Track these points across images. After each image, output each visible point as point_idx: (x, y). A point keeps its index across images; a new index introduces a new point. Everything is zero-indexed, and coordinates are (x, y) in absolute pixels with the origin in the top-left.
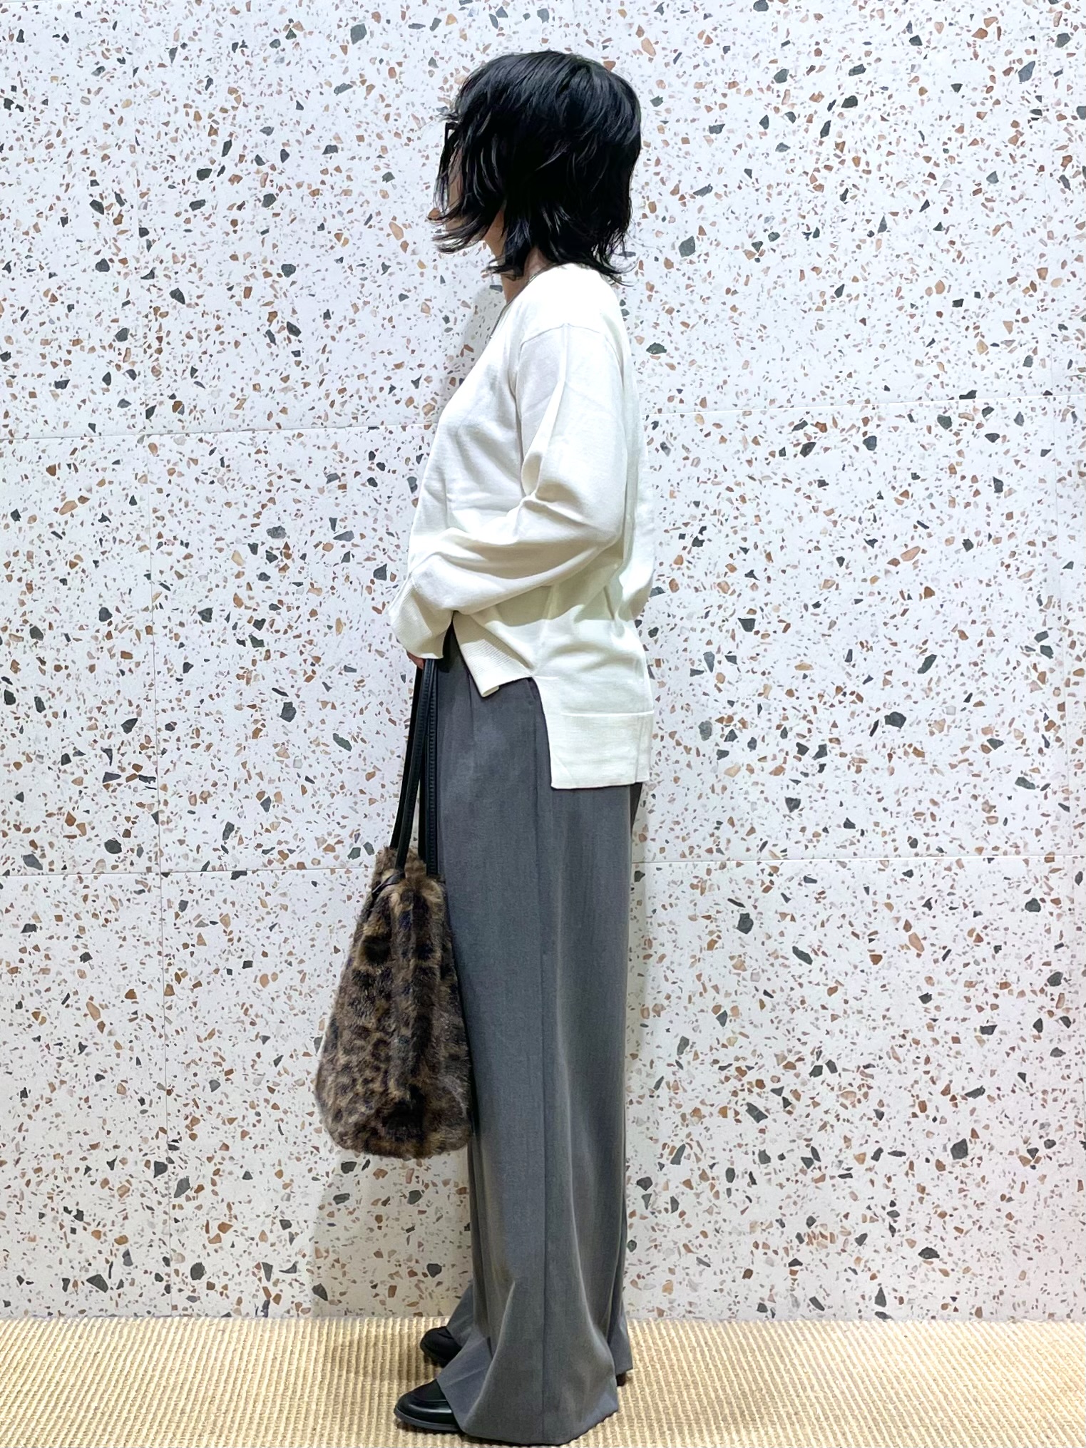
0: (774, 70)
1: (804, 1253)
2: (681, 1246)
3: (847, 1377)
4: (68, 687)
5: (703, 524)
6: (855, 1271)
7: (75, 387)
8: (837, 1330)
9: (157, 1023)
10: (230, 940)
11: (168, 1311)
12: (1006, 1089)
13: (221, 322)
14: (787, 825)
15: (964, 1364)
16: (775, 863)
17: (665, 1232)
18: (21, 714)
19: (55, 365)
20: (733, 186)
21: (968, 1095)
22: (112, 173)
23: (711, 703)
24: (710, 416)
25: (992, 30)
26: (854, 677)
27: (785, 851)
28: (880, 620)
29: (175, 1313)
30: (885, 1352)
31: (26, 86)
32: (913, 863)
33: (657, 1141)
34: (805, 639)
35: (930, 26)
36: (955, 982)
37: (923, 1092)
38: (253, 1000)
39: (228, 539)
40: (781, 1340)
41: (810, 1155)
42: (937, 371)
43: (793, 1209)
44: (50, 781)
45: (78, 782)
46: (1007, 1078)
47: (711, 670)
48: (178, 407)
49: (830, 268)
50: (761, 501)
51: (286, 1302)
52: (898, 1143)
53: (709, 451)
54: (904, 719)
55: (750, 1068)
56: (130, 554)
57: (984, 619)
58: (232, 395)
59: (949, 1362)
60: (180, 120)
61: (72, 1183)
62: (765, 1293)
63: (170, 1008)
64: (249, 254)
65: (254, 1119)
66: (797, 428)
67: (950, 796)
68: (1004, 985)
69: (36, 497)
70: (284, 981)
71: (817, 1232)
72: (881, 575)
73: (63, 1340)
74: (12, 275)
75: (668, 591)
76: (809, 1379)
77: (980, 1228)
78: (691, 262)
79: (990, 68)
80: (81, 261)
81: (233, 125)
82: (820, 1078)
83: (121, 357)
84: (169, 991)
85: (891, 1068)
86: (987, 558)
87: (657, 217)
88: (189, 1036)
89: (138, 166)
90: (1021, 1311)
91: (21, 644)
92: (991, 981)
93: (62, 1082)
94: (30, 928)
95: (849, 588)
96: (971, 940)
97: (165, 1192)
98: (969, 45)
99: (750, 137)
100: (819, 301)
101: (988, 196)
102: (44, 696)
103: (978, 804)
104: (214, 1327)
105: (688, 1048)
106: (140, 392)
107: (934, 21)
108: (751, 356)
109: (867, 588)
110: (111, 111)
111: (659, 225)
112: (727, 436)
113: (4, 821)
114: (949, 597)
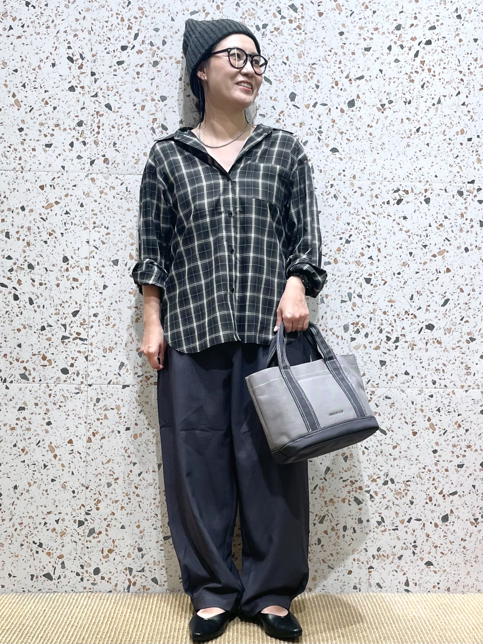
0: (395, 24)
1: (375, 564)
2: (320, 561)
3: (390, 619)
4: (46, 293)
5: (351, 233)
6: (396, 571)
7: (56, 147)
8: (387, 597)
9: (83, 455)
10: (120, 417)
11: (81, 589)
12: (466, 492)
13: (129, 121)
14: (380, 373)
15: (441, 613)
16: (373, 389)
17: (314, 555)
18: (21, 305)
19: (46, 136)
20: (373, 77)
21: (450, 494)
22: (79, 43)
23: (349, 316)
24: (357, 183)
26: (413, 307)
27: (378, 384)
28: (426, 282)
29: (85, 590)
30: (407, 608)
32: (433, 391)
33: (313, 513)
34: (393, 288)
35: (466, 11)
36: (448, 445)
37: (431, 493)
38: (130, 446)
39: (128, 227)
40: (363, 602)
41: (380, 520)
42: (459, 170)
43: (371, 544)
44: (35, 339)
45: (49, 339)
46: (467, 487)
47: (350, 300)
48: (106, 161)
49: (414, 118)
50: (377, 225)
51: (138, 586)
52: (419, 515)
53: (355, 199)
54: (433, 327)
55: (356, 481)
56: (79, 230)
57: (471, 283)
58: (133, 157)
59: (435, 611)
60: (114, 20)
61: (37, 530)
62: (357, 581)
63: (89, 448)
64: (145, 89)
65: (127, 501)
66: (395, 192)
67: (451, 362)
68: (469, 447)
69: (34, 200)
70: (144, 438)
71: (381, 554)
72: (428, 261)
73: (29, 603)
74: (26, 89)
75: (333, 264)
76: (374, 620)
77: (451, 552)
78: (353, 111)
80: (61, 85)
81: (140, 25)
82: (387, 486)
83: (79, 134)
84: (89, 440)
85: (418, 482)
86: (474, 255)
87: (338, 88)
88: (98, 462)
89: (92, 41)
90: (466, 589)
91: (23, 271)
92: (463, 444)
93: (35, 482)
94: (21, 409)
95: (414, 267)
96: (456, 426)
97: (82, 534)
98: (482, 21)
99: (383, 54)
100: (409, 133)
102: (33, 297)
103: (463, 366)
104: (103, 598)
105: (330, 472)
106: (88, 152)
107: (467, 8)
108: (376, 156)
109: (421, 267)
110: (79, 12)
111: (339, 92)
112: (364, 193)
113: (11, 357)
114: (457, 273)
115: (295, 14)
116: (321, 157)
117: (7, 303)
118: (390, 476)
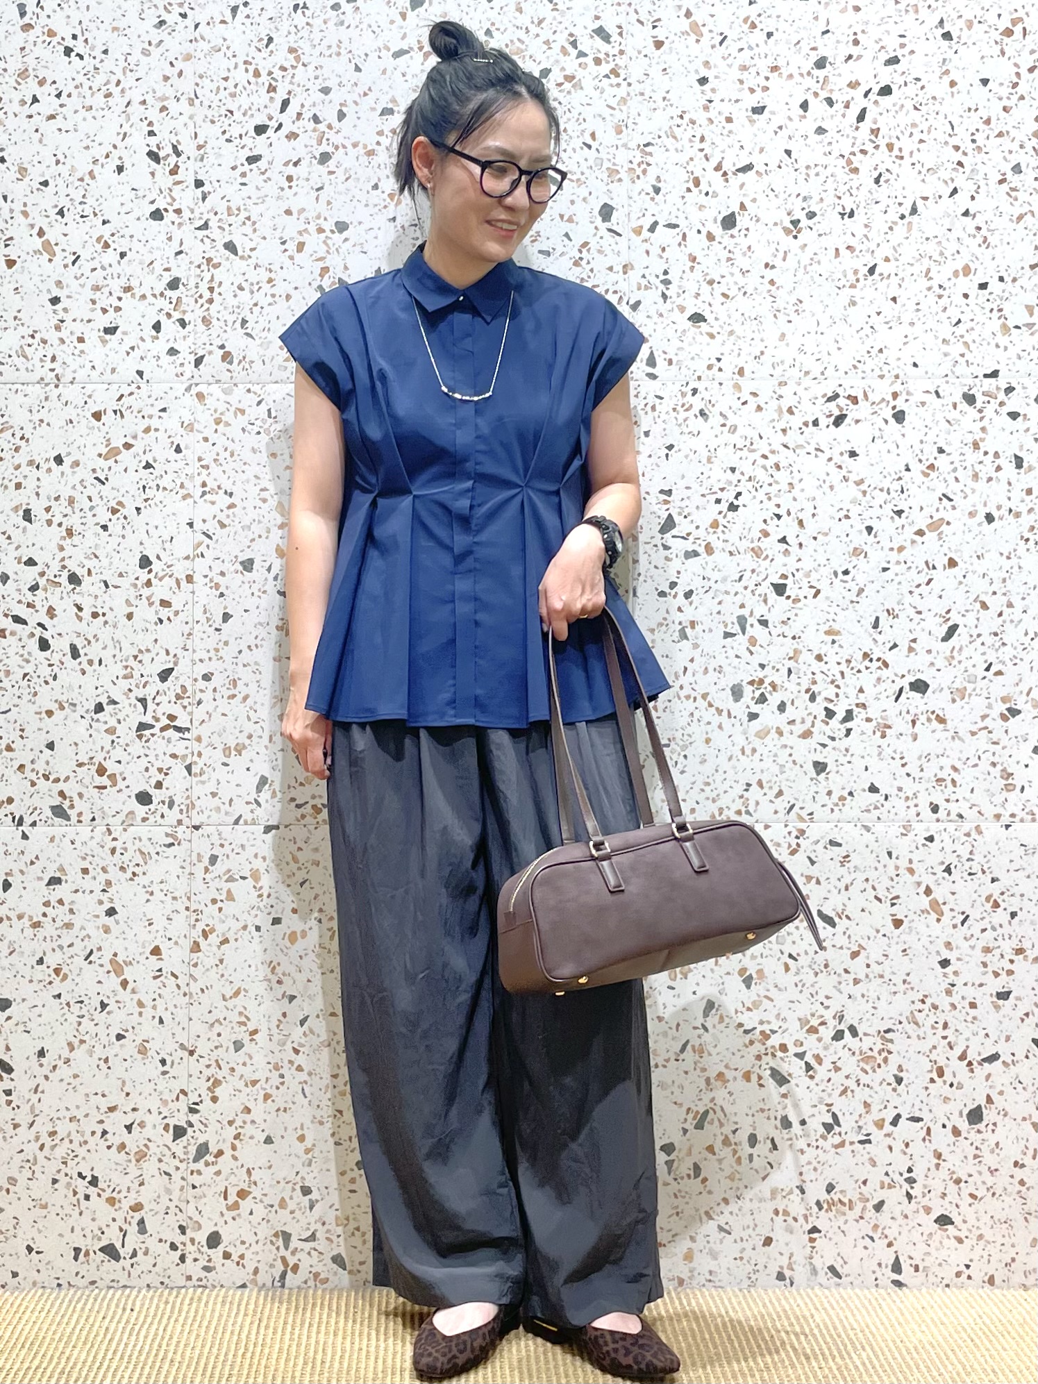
0: (814, 57)
1: (822, 1220)
2: (702, 1212)
3: (867, 1347)
4: (105, 634)
5: (738, 490)
6: (872, 1239)
7: (125, 333)
8: (854, 1297)
9: (182, 981)
10: (260, 896)
11: (182, 1282)
12: (1020, 1055)
13: (273, 275)
14: (814, 788)
15: (980, 1333)
16: (803, 826)
17: (687, 1199)
18: (55, 659)
19: (104, 311)
20: (773, 166)
21: (984, 1060)
22: (169, 124)
23: (743, 666)
24: (747, 385)
25: (1018, 30)
26: (880, 643)
27: (811, 814)
28: (905, 589)
29: (189, 1283)
30: (901, 1320)
31: (87, 35)
32: (934, 829)
33: (681, 1105)
34: (834, 605)
35: (961, 23)
36: (973, 947)
37: (940, 1057)
38: (282, 958)
39: (272, 491)
40: (801, 1310)
41: (831, 1121)
42: (963, 350)
43: (813, 1176)
44: (83, 732)
45: (111, 731)
46: (1022, 1043)
47: (744, 633)
48: (227, 357)
49: (864, 247)
50: (795, 469)
51: (303, 1273)
52: (916, 1108)
53: (745, 419)
54: (927, 686)
55: (773, 1032)
56: (174, 503)
57: (1004, 590)
59: (965, 1331)
60: (240, 76)
61: (87, 1147)
62: (784, 1261)
63: (195, 965)
64: (302, 211)
65: (276, 1080)
66: (830, 400)
67: (970, 763)
68: (1020, 951)
69: (80, 442)
70: (313, 939)
71: (836, 1199)
72: (908, 544)
74: (64, 221)
75: (704, 555)
76: (829, 1349)
77: (994, 1194)
78: (732, 236)
79: (1016, 65)
80: (136, 210)
81: (291, 83)
82: (842, 1042)
83: (172, 306)
84: (196, 947)
85: (910, 1032)
86: (1008, 529)
87: (700, 192)
88: (214, 995)
89: (196, 118)
90: (1031, 1279)
91: (58, 590)
92: (1007, 947)
93: (82, 1042)
94: (54, 881)
95: (877, 557)
96: (988, 906)
97: (182, 1156)
98: (996, 43)
99: (790, 119)
100: (852, 278)
101: (1012, 185)
102: (79, 643)
103: (996, 771)
104: (229, 1299)
105: (714, 1011)
106: (190, 341)
107: (964, 19)
108: (787, 329)
109: (894, 556)
110: (171, 63)
111: (703, 199)
112: (763, 405)
113: (33, 770)
114: (970, 568)
115: (604, 47)
116: (670, 332)
117: (26, 656)
118: (850, 1019)
